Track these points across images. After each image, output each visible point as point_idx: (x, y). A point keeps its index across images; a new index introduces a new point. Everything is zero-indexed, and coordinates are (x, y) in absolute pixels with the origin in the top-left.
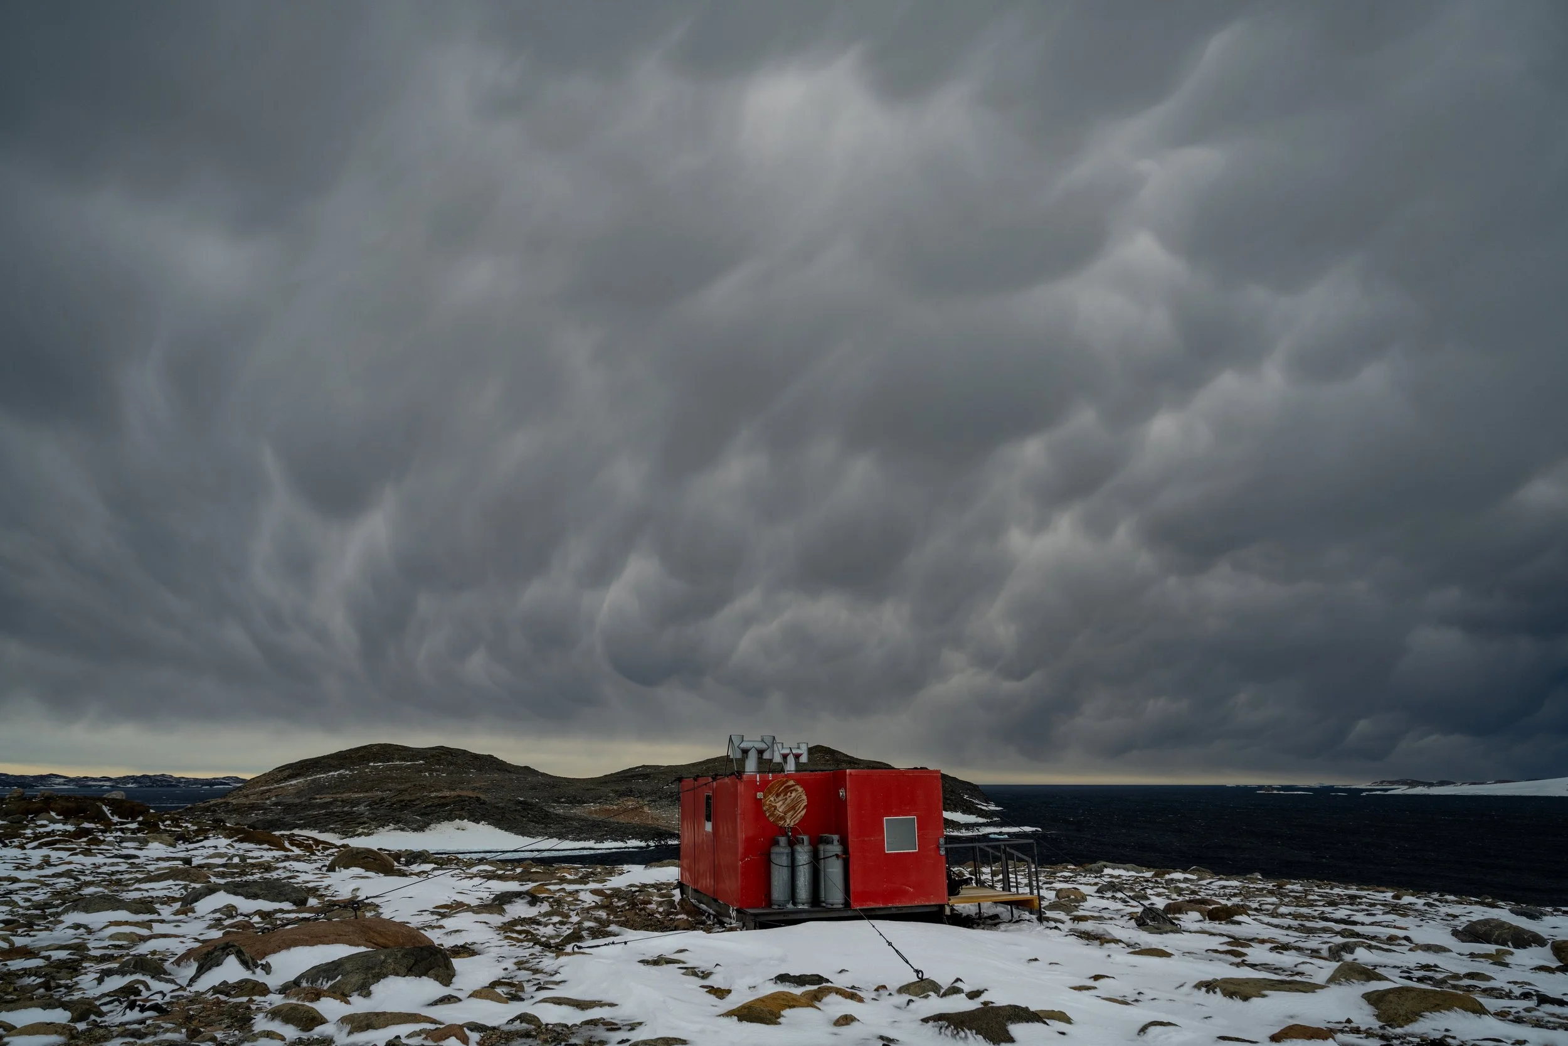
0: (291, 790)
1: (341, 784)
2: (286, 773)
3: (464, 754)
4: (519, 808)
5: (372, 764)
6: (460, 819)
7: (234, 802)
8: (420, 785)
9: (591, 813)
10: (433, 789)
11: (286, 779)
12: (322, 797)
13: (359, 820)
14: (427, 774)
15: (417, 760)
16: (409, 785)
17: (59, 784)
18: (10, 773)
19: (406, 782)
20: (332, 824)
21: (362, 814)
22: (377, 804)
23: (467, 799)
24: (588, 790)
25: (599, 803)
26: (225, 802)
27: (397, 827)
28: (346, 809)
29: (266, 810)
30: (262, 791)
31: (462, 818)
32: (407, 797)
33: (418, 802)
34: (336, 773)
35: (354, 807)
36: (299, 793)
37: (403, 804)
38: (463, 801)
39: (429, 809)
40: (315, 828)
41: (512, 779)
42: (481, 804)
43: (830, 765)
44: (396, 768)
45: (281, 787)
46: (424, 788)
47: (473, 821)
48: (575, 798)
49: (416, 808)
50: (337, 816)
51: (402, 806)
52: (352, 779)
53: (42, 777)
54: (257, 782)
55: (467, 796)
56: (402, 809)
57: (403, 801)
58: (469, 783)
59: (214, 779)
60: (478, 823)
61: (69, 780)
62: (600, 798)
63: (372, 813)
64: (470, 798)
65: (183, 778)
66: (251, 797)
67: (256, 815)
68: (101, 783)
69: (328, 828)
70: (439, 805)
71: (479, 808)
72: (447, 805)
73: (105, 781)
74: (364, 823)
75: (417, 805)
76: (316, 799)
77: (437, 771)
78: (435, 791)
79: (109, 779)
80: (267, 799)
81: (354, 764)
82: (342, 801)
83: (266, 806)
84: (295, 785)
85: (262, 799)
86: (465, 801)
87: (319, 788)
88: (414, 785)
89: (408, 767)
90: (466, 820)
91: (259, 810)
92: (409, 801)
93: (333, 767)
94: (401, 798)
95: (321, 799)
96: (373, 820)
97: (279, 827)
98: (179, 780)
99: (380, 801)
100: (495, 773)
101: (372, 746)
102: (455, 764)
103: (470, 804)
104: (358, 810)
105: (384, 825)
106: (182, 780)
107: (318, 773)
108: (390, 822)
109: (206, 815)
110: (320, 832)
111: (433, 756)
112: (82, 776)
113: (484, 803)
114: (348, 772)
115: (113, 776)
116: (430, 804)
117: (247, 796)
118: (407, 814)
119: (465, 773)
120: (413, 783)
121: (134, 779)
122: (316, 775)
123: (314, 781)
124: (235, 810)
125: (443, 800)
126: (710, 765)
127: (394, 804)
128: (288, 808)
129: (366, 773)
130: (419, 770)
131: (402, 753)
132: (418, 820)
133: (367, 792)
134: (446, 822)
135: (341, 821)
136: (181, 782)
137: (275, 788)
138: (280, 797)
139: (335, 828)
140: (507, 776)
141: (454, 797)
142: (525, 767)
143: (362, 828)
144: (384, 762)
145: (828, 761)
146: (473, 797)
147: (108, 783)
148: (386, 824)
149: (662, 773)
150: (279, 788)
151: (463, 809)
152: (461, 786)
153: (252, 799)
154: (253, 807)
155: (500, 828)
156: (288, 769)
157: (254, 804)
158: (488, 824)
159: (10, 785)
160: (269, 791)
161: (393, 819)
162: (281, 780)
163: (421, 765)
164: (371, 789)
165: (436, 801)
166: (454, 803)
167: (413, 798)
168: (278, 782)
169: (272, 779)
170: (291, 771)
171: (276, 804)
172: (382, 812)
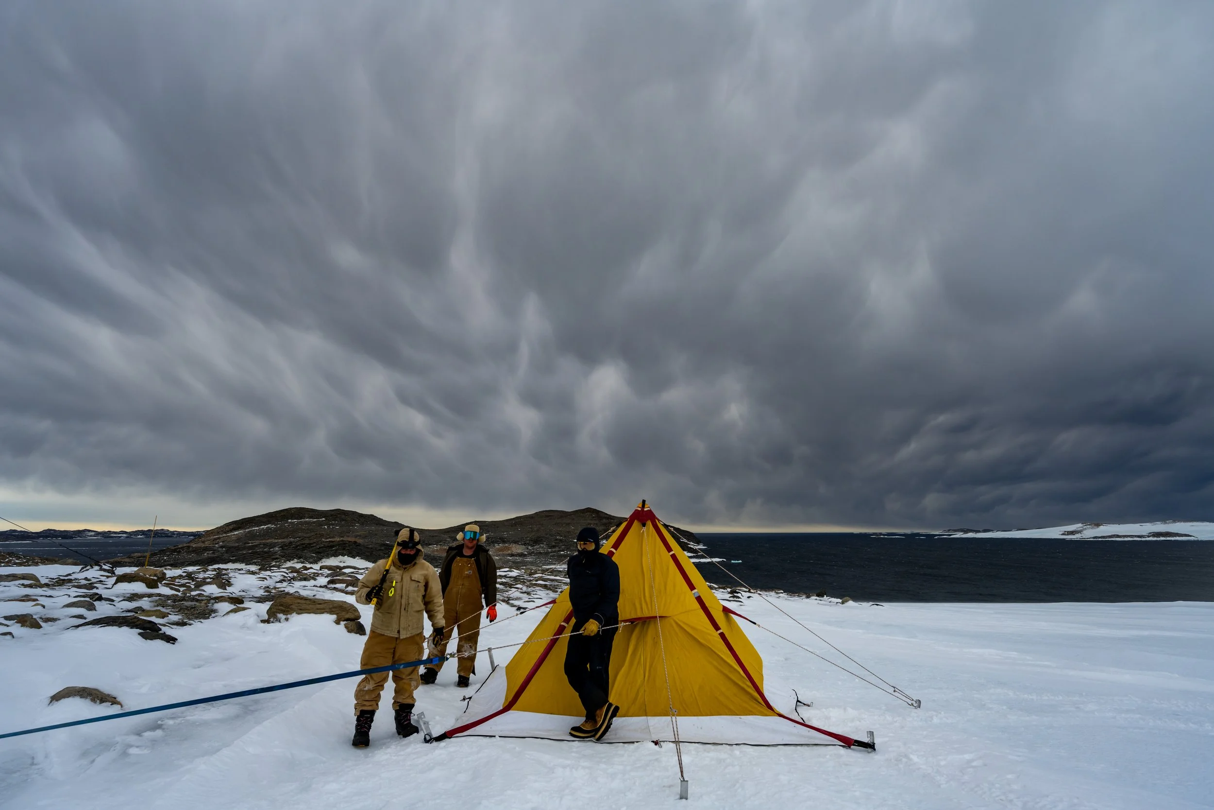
0: (234, 538)
1: (267, 534)
2: (231, 527)
3: (353, 514)
4: (383, 548)
5: (290, 521)
6: (342, 556)
7: (194, 546)
8: (320, 534)
9: (434, 551)
10: (328, 537)
11: (231, 531)
12: (253, 542)
13: (274, 557)
14: (326, 527)
15: (321, 518)
16: (313, 534)
17: (91, 536)
18: (57, 529)
19: (311, 532)
20: (255, 559)
21: (276, 553)
22: (286, 546)
23: (347, 542)
24: (433, 536)
25: (440, 545)
26: (187, 546)
27: (299, 561)
28: (265, 550)
29: (214, 551)
30: (214, 538)
31: (343, 555)
32: (307, 541)
33: (315, 545)
34: (265, 527)
35: (271, 548)
36: (239, 539)
37: (304, 546)
38: (345, 544)
39: (321, 549)
40: (243, 562)
41: (382, 530)
42: (357, 546)
43: (595, 520)
44: (306, 523)
45: (228, 536)
46: (322, 536)
47: (351, 557)
48: (424, 542)
49: (313, 548)
50: (258, 554)
51: (304, 547)
52: (276, 530)
53: (79, 532)
54: (212, 533)
55: (347, 541)
56: (304, 549)
57: (305, 544)
58: (353, 532)
59: (197, 532)
60: (355, 558)
61: (98, 533)
62: (440, 542)
63: (282, 552)
64: (350, 542)
65: (176, 531)
66: (206, 543)
67: (208, 554)
68: (120, 535)
69: (251, 562)
70: (328, 546)
71: (355, 548)
72: (333, 546)
73: (123, 533)
74: (277, 558)
75: (314, 546)
76: (249, 543)
77: (333, 525)
78: (330, 538)
79: (125, 533)
80: (216, 544)
81: (277, 520)
82: (264, 545)
83: (215, 548)
84: (237, 534)
85: (213, 544)
86: (346, 544)
87: (252, 536)
88: (316, 534)
89: (314, 522)
90: (346, 556)
91: (210, 551)
92: (308, 544)
93: (264, 522)
94: (303, 542)
95: (252, 543)
96: (283, 557)
97: (218, 562)
98: (173, 533)
99: (289, 544)
100: (373, 526)
101: (291, 509)
102: (346, 520)
103: (349, 546)
104: (273, 550)
105: (290, 560)
106: (175, 533)
107: (253, 526)
108: (295, 558)
109: (174, 555)
110: (246, 565)
111: (332, 515)
112: (107, 530)
113: (359, 545)
114: (273, 526)
115: (128, 530)
116: (322, 546)
117: (203, 542)
118: (307, 553)
119: (352, 526)
120: (316, 533)
121: (143, 532)
122: (252, 528)
123: (249, 532)
124: (193, 551)
125: (331, 544)
126: (517, 521)
127: (298, 546)
128: (229, 550)
129: (285, 526)
130: (320, 524)
131: (311, 513)
132: (314, 556)
133: (284, 539)
134: (333, 558)
135: (261, 557)
136: (175, 534)
137: (223, 537)
138: (226, 542)
139: (257, 562)
140: (381, 528)
141: (339, 542)
142: (395, 522)
143: (275, 562)
144: (298, 519)
145: (594, 517)
146: (351, 542)
147: (125, 535)
148: (292, 559)
149: (486, 526)
150: (226, 536)
151: (344, 549)
152: (348, 534)
153: (207, 544)
154: (206, 549)
155: (369, 561)
156: (233, 524)
157: (207, 547)
158: (361, 559)
159: (56, 537)
160: (219, 538)
161: (297, 556)
162: (228, 531)
163: (323, 521)
164: (287, 537)
165: (326, 544)
166: (339, 545)
167: (311, 542)
168: (225, 533)
169: (222, 531)
170: (235, 525)
171: (222, 547)
172: (289, 551)
